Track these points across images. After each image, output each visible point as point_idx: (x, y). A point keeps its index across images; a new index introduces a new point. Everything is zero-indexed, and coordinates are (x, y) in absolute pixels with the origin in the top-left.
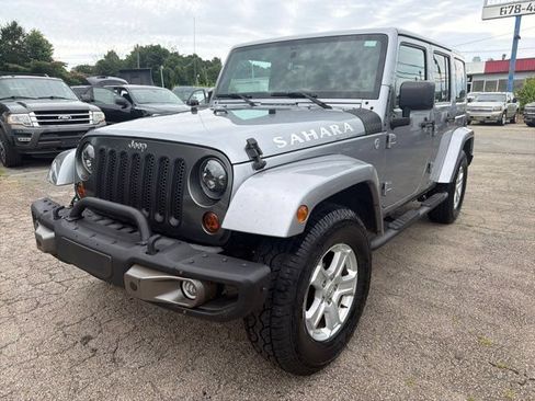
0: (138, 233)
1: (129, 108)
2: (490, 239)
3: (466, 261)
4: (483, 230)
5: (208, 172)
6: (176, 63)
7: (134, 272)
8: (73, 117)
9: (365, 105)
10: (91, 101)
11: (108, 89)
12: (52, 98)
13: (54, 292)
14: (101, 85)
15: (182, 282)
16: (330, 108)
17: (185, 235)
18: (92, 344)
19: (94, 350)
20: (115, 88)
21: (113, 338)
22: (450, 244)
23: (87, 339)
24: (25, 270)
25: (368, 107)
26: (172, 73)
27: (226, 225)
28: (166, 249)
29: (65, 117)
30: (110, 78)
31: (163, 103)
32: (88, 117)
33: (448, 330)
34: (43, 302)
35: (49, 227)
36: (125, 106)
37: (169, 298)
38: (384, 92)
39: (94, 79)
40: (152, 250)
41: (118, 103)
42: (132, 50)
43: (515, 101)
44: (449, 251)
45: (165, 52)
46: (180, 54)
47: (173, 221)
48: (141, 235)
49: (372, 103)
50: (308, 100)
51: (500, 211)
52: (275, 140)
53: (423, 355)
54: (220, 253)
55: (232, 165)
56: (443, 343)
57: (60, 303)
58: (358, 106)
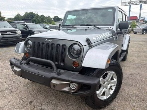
0: (53, 69)
1: (27, 30)
2: (137, 65)
3: (134, 71)
4: (134, 62)
5: (74, 49)
6: (38, 17)
7: (53, 81)
8: (12, 33)
9: (110, 28)
10: (16, 28)
11: (21, 24)
12: (4, 27)
13: (16, 87)
14: (18, 23)
15: (69, 84)
16: (100, 28)
17: (67, 68)
18: (33, 104)
19: (34, 106)
20: (23, 24)
21: (39, 102)
22: (127, 67)
23: (31, 102)
24: (4, 80)
25: (111, 28)
26: (37, 20)
27: (83, 65)
28: (63, 73)
29: (9, 32)
30: (21, 21)
31: (37, 28)
32: (16, 32)
33: (137, 92)
34: (13, 91)
35: (19, 67)
36: (26, 29)
37: (66, 89)
38: (115, 24)
39: (16, 22)
40: (59, 74)
41: (24, 28)
42: (25, 13)
43: (130, 27)
44: (128, 68)
45: (34, 14)
46: (39, 15)
47: (62, 64)
48: (54, 69)
49: (112, 27)
50: (93, 26)
51: (136, 57)
52: (93, 38)
53: (133, 100)
54: (79, 74)
55: (83, 46)
56: (137, 96)
57: (19, 91)
58: (108, 28)
